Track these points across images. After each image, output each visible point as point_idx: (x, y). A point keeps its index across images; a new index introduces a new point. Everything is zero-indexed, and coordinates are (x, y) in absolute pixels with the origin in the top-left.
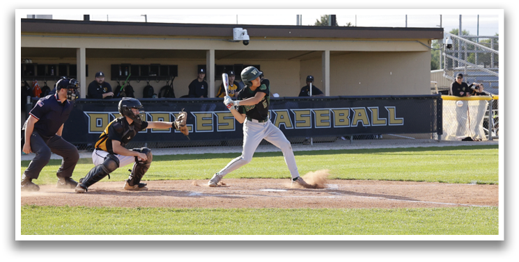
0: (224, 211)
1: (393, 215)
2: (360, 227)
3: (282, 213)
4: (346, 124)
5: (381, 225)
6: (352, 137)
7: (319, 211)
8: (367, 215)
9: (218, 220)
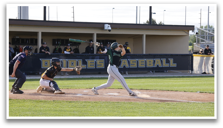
0: (89, 102)
1: (159, 105)
2: (144, 110)
3: (113, 104)
4: (152, 66)
5: (153, 109)
6: (154, 71)
7: (128, 103)
8: (148, 105)
9: (86, 106)
